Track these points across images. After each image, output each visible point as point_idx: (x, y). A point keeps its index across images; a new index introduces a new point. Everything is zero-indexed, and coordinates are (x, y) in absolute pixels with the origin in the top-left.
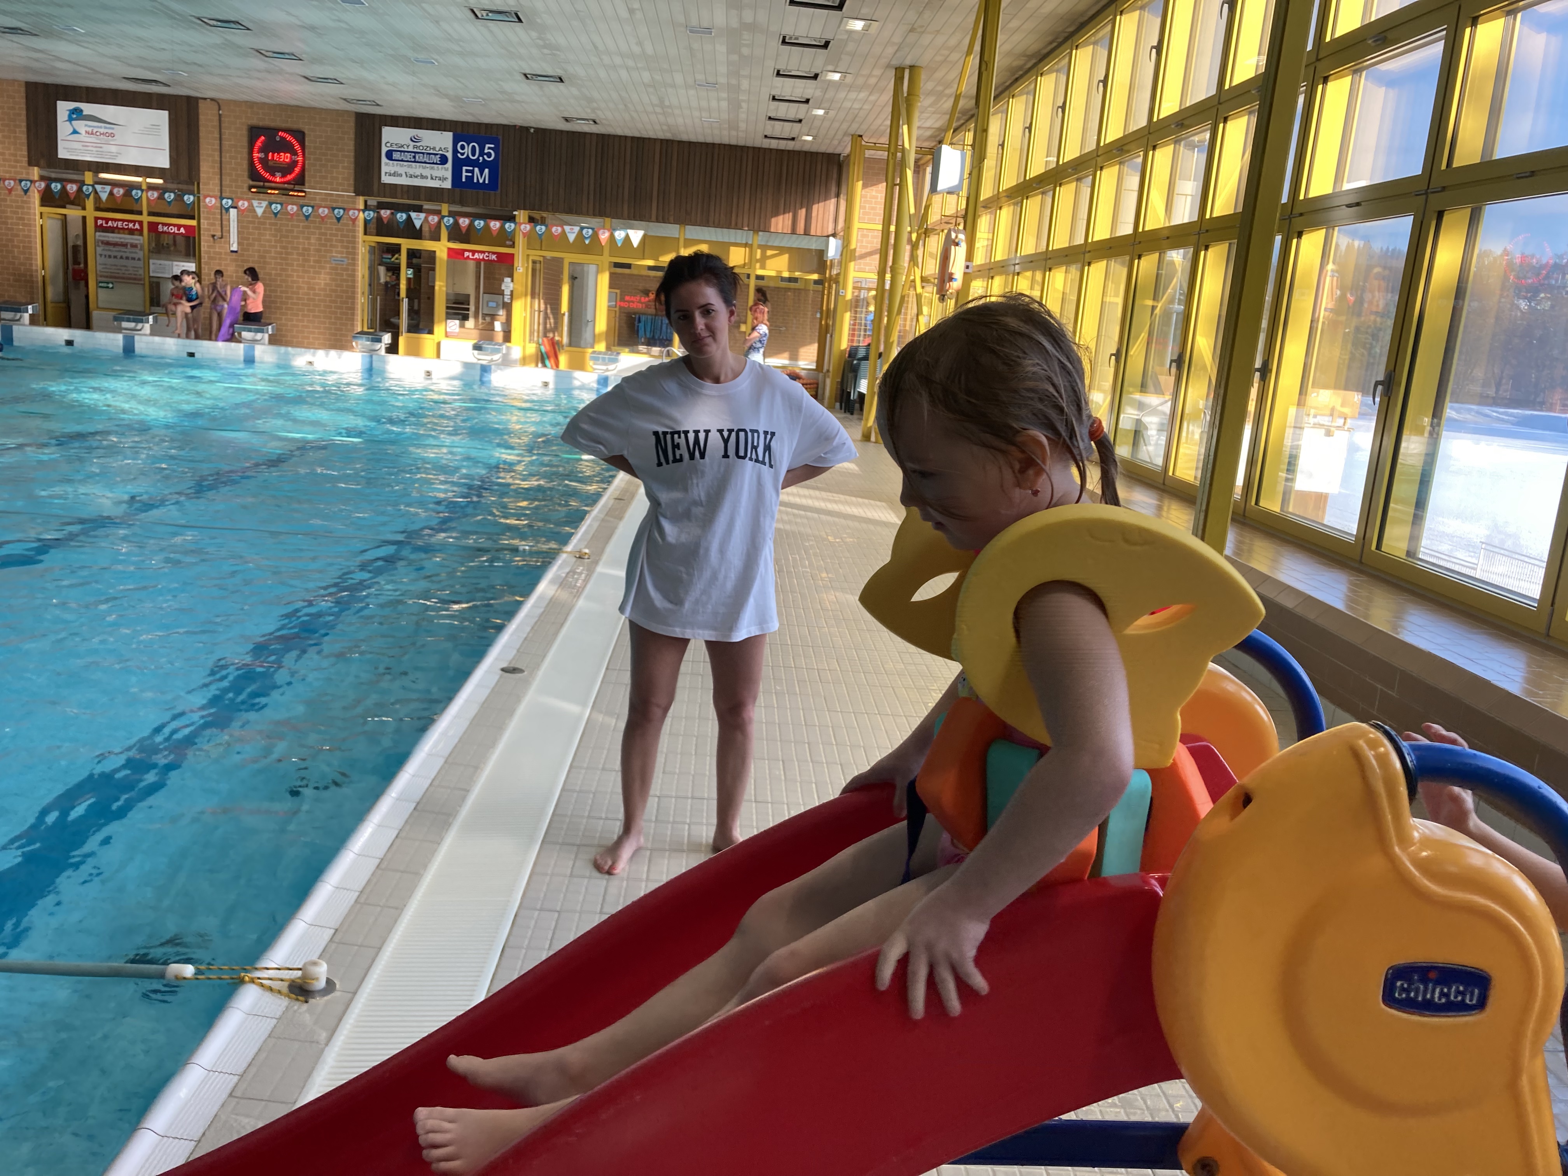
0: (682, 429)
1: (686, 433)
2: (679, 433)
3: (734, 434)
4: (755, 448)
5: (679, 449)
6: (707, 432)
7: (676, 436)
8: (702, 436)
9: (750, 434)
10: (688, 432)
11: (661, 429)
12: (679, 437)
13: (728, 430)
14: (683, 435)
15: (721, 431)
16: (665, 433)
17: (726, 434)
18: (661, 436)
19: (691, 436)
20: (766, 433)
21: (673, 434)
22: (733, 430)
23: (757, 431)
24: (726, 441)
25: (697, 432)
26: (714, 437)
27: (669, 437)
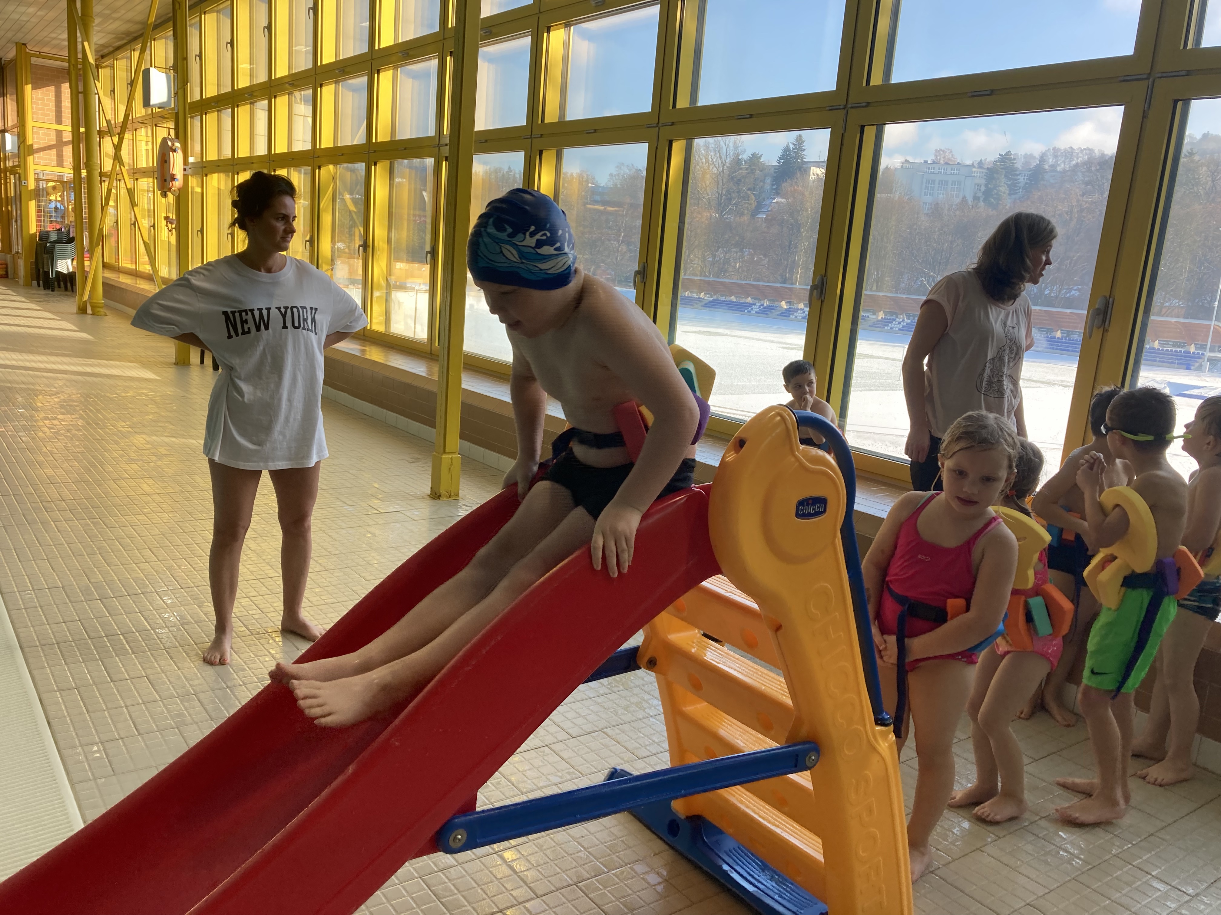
0: (248, 308)
1: (252, 311)
2: (246, 311)
3: (289, 310)
4: (305, 320)
5: (247, 323)
6: (268, 309)
7: (244, 314)
8: (265, 312)
9: (300, 310)
10: (253, 310)
11: (229, 310)
12: (247, 314)
13: (284, 307)
14: (249, 313)
15: (279, 308)
16: (233, 313)
17: (283, 310)
18: (231, 316)
19: (256, 313)
20: (311, 308)
21: (240, 312)
22: (288, 307)
23: (305, 308)
24: (284, 316)
25: (260, 310)
26: (274, 312)
27: (237, 315)
